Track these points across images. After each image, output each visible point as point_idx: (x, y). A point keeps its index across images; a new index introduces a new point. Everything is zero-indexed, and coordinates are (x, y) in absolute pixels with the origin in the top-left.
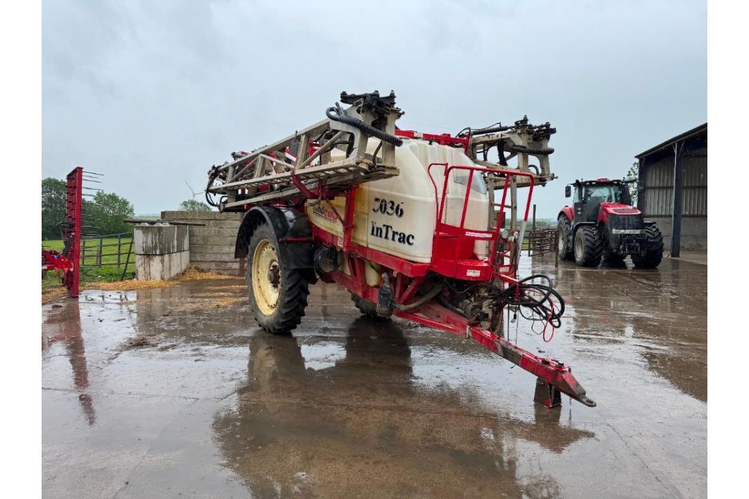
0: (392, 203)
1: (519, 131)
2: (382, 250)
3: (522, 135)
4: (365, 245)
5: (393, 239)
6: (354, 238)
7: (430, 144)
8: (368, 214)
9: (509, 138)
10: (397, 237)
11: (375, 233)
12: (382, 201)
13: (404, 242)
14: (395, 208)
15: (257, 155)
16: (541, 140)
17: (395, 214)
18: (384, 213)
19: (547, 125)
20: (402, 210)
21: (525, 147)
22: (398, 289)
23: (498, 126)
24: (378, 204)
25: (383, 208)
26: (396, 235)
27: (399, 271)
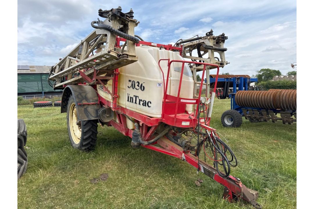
0: (138, 82)
1: (209, 37)
2: (134, 110)
3: (210, 40)
4: (124, 107)
5: (139, 104)
6: (118, 103)
7: (160, 49)
8: (125, 90)
9: (203, 42)
10: (141, 103)
11: (129, 100)
12: (133, 82)
13: (145, 105)
14: (140, 85)
15: (66, 58)
16: (220, 43)
17: (140, 89)
18: (134, 89)
19: (223, 35)
20: (144, 87)
21: (212, 47)
22: (144, 132)
23: (197, 37)
24: (130, 84)
25: (133, 86)
26: (141, 102)
27: (143, 122)
